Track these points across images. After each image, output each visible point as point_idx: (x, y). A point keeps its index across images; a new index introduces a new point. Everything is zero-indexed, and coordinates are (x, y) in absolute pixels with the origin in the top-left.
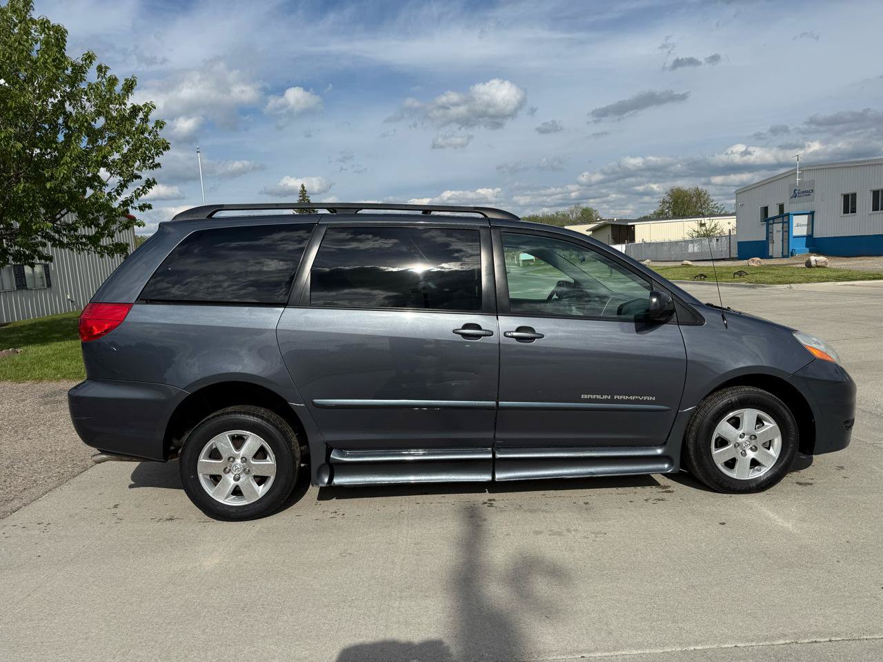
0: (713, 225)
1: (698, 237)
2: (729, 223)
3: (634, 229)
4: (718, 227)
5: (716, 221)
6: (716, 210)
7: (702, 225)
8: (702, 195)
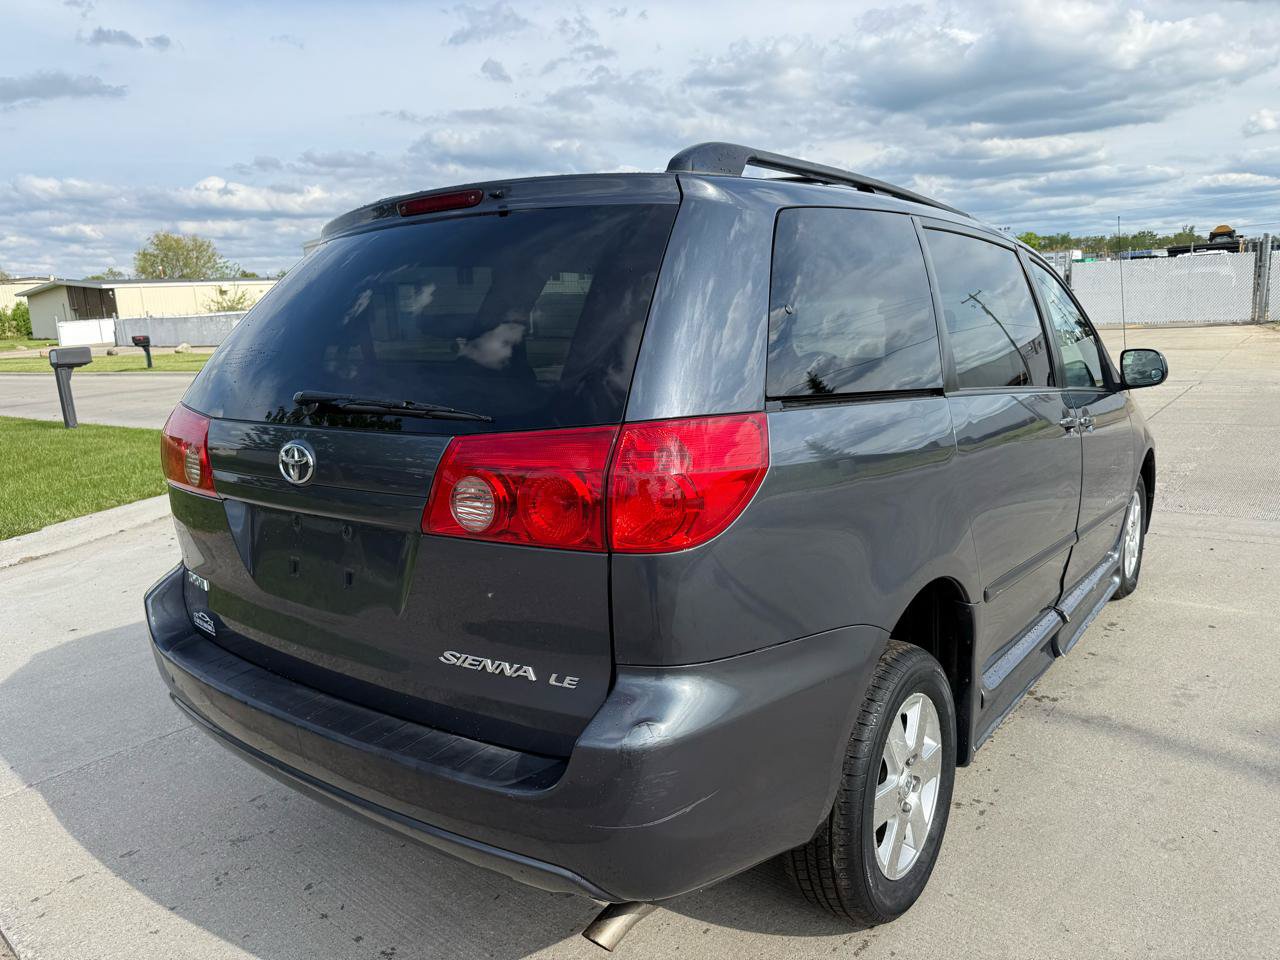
0: (239, 294)
1: (218, 311)
2: (261, 291)
3: (113, 294)
4: (248, 297)
5: (244, 288)
6: (227, 271)
7: (223, 292)
8: (205, 247)
